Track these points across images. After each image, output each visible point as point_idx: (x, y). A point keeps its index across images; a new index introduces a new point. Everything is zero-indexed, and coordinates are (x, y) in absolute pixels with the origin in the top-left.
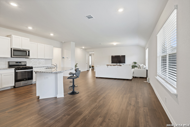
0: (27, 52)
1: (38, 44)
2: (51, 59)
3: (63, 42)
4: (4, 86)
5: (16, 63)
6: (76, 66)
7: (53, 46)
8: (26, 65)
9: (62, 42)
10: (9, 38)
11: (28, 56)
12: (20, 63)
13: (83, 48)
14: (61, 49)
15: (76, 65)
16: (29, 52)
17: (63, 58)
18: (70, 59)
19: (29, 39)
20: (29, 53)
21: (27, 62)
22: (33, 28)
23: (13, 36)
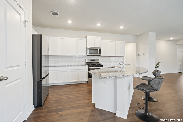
0: (99, 49)
1: (109, 41)
2: (123, 57)
3: (138, 35)
4: (81, 80)
5: (91, 60)
6: (157, 66)
7: (125, 42)
8: (98, 63)
9: (136, 36)
10: (85, 39)
11: (99, 54)
12: (94, 60)
13: (171, 39)
14: (135, 44)
15: (158, 64)
16: (100, 49)
17: (138, 54)
18: (147, 56)
19: (100, 37)
20: (100, 51)
21: (99, 60)
22: (101, 24)
23: (88, 36)
